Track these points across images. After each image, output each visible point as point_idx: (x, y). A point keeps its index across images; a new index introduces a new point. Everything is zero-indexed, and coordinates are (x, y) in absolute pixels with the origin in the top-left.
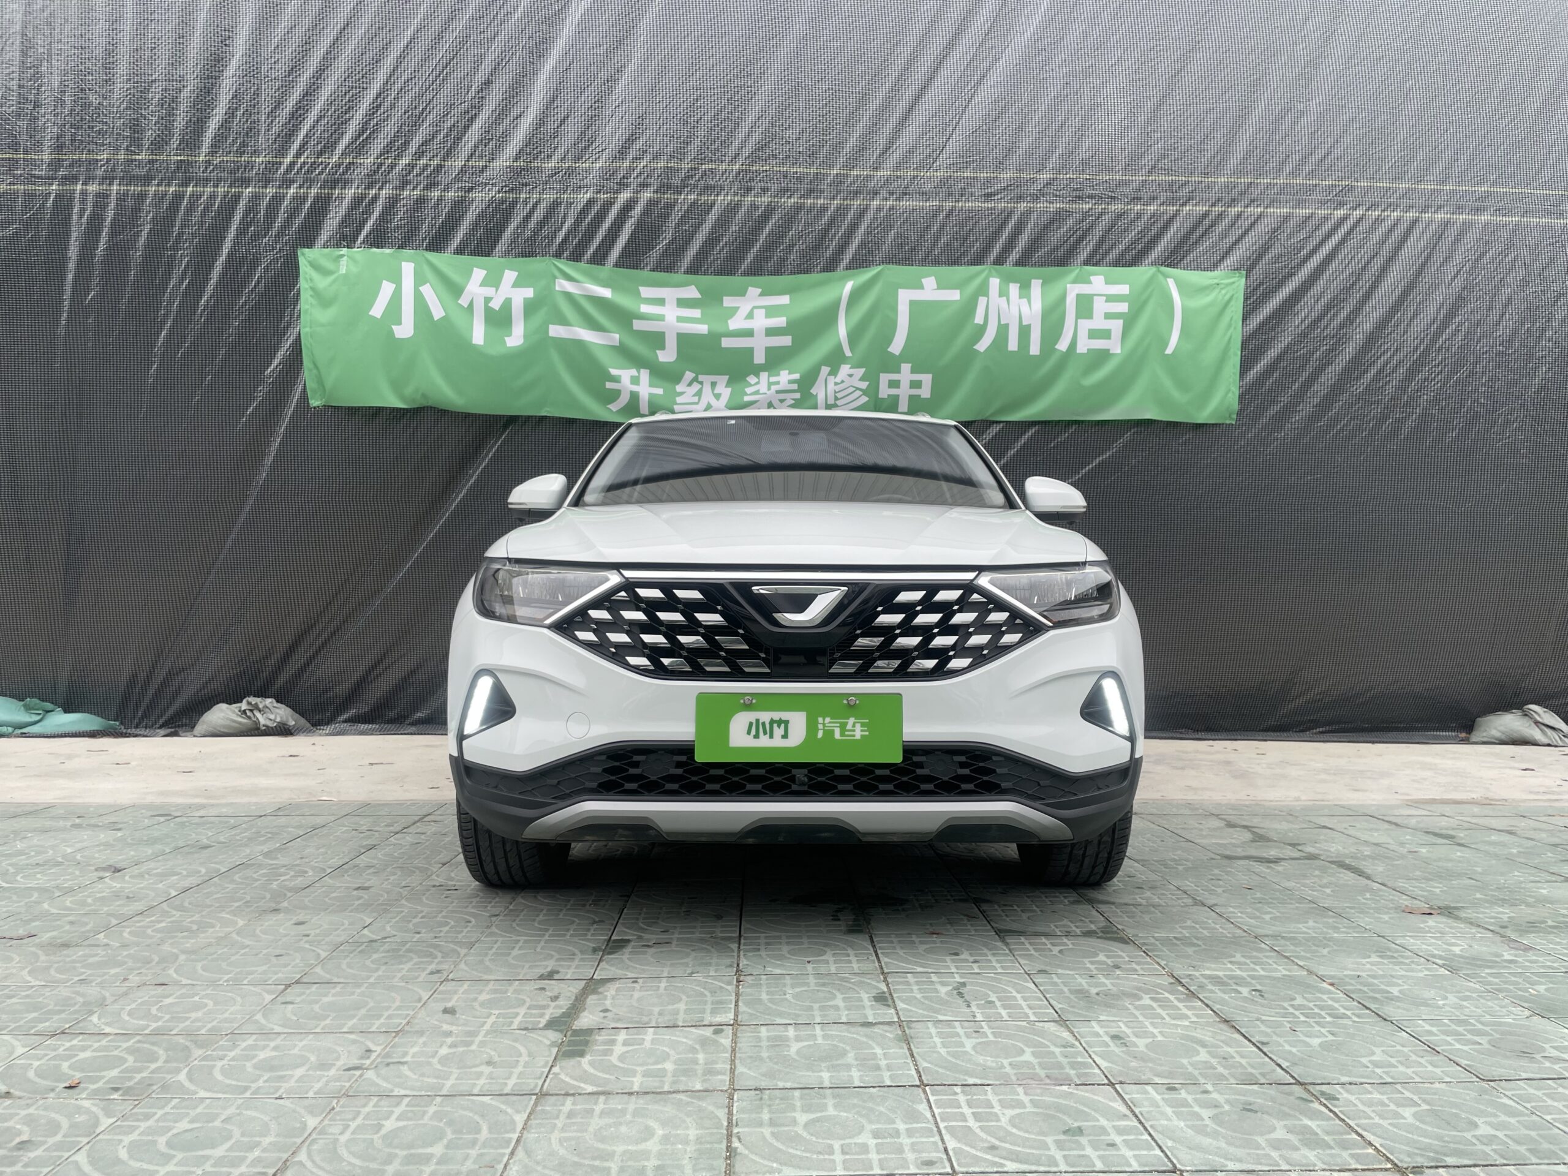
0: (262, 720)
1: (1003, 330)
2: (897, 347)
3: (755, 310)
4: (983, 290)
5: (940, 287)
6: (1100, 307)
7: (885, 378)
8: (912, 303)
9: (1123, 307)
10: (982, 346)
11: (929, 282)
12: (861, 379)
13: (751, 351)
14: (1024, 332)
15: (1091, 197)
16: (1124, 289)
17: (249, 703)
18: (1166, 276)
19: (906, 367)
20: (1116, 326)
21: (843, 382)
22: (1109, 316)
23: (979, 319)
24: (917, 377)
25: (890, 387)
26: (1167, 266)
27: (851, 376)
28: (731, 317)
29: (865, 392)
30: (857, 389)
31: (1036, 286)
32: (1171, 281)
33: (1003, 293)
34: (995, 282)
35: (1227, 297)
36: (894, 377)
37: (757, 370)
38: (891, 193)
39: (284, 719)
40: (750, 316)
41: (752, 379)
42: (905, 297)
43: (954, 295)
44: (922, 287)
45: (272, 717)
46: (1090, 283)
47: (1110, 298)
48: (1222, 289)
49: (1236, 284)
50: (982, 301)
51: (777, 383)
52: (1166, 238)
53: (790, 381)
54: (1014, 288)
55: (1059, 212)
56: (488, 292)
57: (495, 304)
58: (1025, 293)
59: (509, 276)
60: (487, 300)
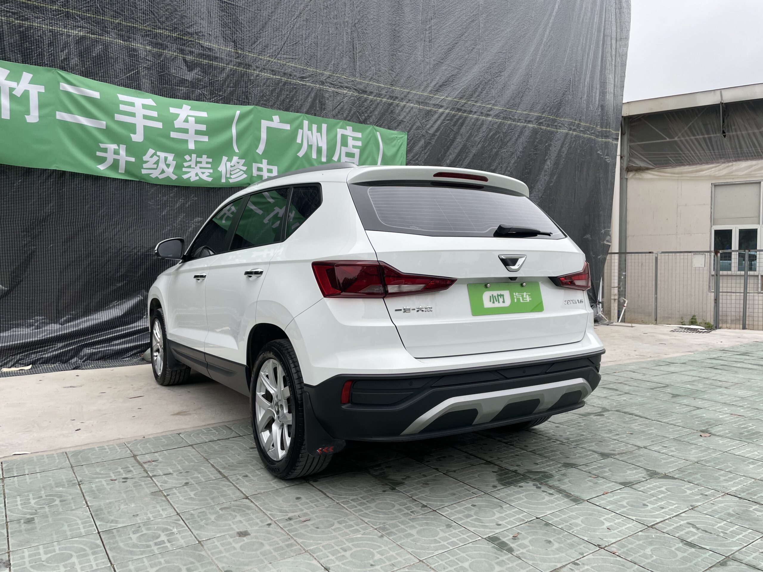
1: (310, 147)
2: (260, 150)
3: (189, 118)
4: (301, 126)
5: (281, 121)
6: (351, 142)
7: (255, 166)
8: (268, 128)
9: (359, 144)
10: (300, 154)
11: (276, 118)
12: (243, 166)
13: (187, 141)
14: (319, 150)
15: (347, 87)
16: (359, 135)
18: (376, 131)
19: (265, 161)
20: (357, 151)
22: (354, 147)
23: (299, 141)
24: (270, 167)
25: (258, 170)
26: (377, 126)
27: (238, 163)
28: (175, 120)
29: (245, 172)
30: (241, 170)
31: (324, 126)
32: (378, 133)
33: (310, 129)
34: (306, 123)
35: (400, 144)
36: (260, 165)
37: (190, 153)
38: (257, 67)
40: (186, 120)
41: (187, 157)
42: (265, 124)
43: (287, 127)
44: (273, 121)
46: (346, 129)
47: (355, 139)
48: (398, 139)
49: (404, 138)
50: (300, 131)
51: (200, 162)
52: (376, 113)
53: (207, 163)
54: (315, 127)
55: (333, 92)
56: (13, 84)
57: (18, 93)
58: (319, 130)
59: (27, 77)
60: (11, 89)
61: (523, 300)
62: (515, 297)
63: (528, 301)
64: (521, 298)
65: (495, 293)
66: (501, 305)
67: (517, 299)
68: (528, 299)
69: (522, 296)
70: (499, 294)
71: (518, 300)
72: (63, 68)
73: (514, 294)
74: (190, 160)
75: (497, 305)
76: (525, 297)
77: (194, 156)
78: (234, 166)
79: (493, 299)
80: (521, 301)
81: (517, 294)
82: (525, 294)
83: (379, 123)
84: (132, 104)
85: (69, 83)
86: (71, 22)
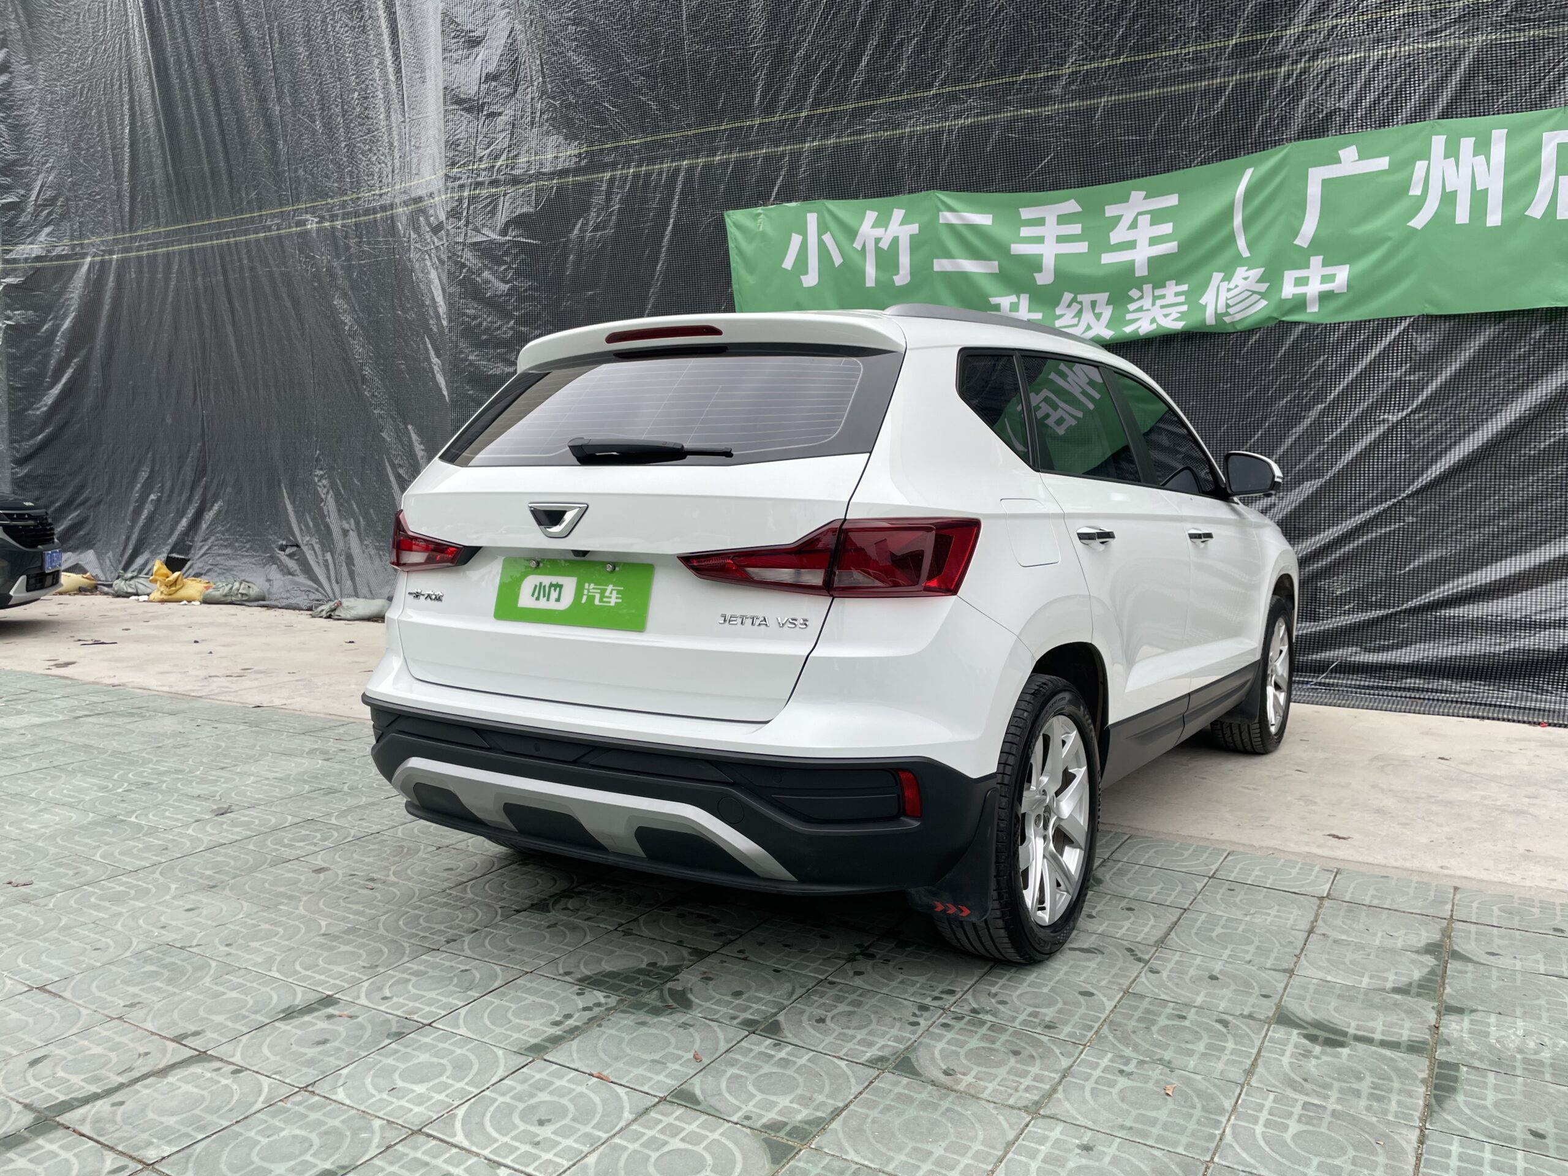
1: (1449, 198)
2: (1303, 239)
3: (1140, 218)
4: (1423, 152)
5: (1363, 156)
7: (1289, 276)
8: (1325, 182)
10: (1418, 222)
11: (1349, 153)
12: (1259, 281)
13: (1132, 263)
14: (1479, 199)
19: (1316, 260)
21: (1237, 286)
23: (1416, 191)
24: (1330, 270)
25: (1296, 285)
27: (1246, 279)
28: (1112, 230)
29: (1263, 295)
30: (1255, 293)
31: (1499, 136)
33: (1453, 151)
34: (1438, 143)
36: (1303, 272)
37: (1139, 284)
38: (1303, 53)
40: (1134, 225)
41: (1134, 293)
42: (1317, 176)
43: (1382, 163)
44: (1338, 161)
50: (1420, 166)
51: (1163, 296)
53: (1177, 294)
54: (1467, 144)
56: (881, 232)
57: (886, 244)
58: (1483, 147)
60: (877, 241)
61: (601, 600)
62: (586, 592)
63: (613, 604)
64: (598, 596)
65: (547, 580)
66: (552, 605)
67: (589, 597)
68: (613, 600)
69: (603, 592)
70: (554, 582)
71: (591, 598)
72: (944, 187)
73: (586, 585)
74: (1141, 297)
75: (542, 604)
76: (607, 594)
77: (1148, 288)
79: (540, 591)
80: (597, 602)
81: (592, 585)
82: (611, 587)
84: (1040, 222)
85: (951, 209)
86: (956, 107)
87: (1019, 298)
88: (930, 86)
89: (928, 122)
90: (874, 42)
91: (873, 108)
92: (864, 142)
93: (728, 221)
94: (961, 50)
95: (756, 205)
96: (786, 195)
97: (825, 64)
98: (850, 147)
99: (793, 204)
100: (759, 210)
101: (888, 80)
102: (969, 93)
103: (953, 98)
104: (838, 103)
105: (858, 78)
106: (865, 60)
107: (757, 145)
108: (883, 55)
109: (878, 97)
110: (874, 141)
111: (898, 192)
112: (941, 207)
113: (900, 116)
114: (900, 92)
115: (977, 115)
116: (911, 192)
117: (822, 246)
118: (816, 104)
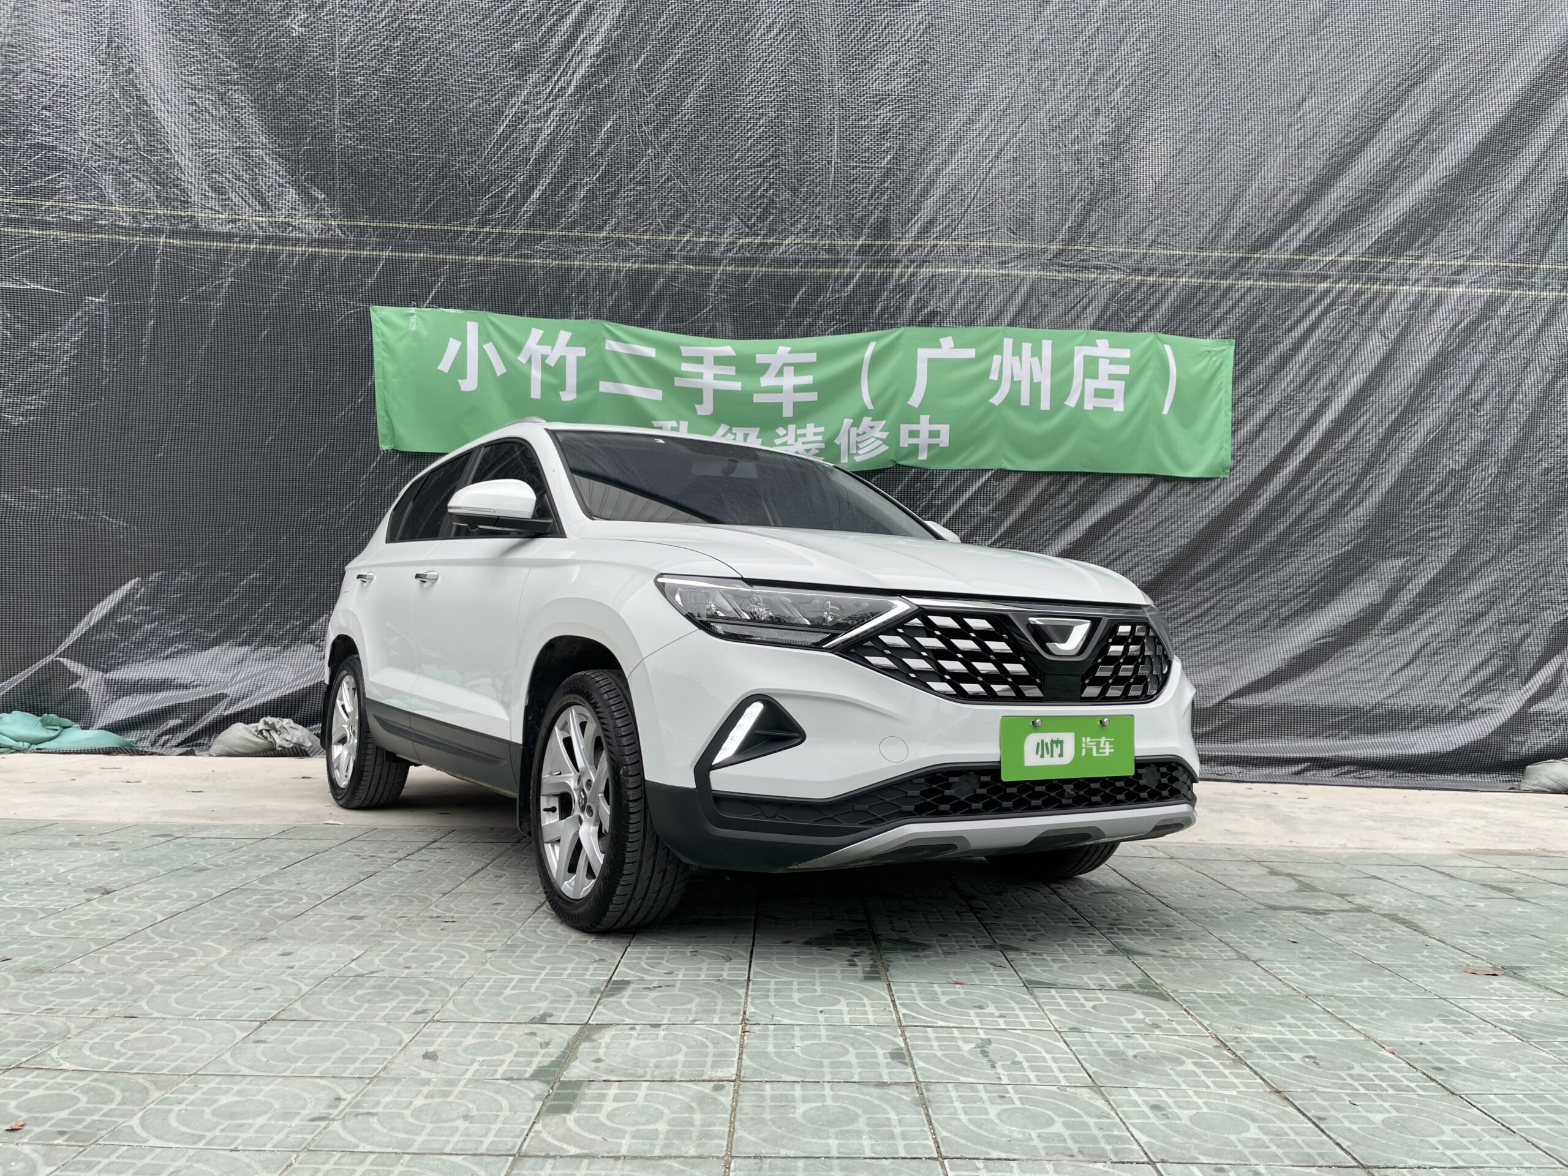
0: (278, 740)
1: (1016, 385)
2: (915, 400)
3: (785, 368)
4: (998, 349)
5: (957, 346)
6: (1104, 368)
7: (905, 428)
8: (930, 361)
9: (1125, 370)
10: (997, 400)
11: (947, 342)
12: (882, 430)
13: (780, 405)
14: (1035, 388)
16: (1126, 354)
17: (266, 723)
18: (1163, 342)
19: (925, 419)
20: (1119, 386)
22: (1112, 377)
23: (994, 377)
24: (935, 427)
25: (910, 436)
26: (1164, 333)
27: (872, 428)
28: (763, 375)
29: (885, 442)
30: (879, 439)
31: (1047, 346)
32: (1168, 347)
33: (1017, 352)
34: (1008, 343)
35: (1218, 363)
36: (914, 427)
37: (785, 423)
38: (912, 261)
39: (301, 740)
40: (780, 373)
41: (781, 428)
42: (924, 354)
43: (971, 353)
44: (940, 346)
45: (289, 738)
46: (1096, 346)
47: (1113, 361)
48: (1213, 355)
49: (1226, 351)
50: (996, 358)
51: (804, 435)
52: (1164, 307)
53: (816, 434)
54: (1027, 347)
55: (1066, 281)
56: (545, 349)
57: (551, 362)
58: (1036, 352)
59: (564, 336)
60: (544, 357)
72: (611, 319)
74: (786, 435)
77: (791, 427)
78: (864, 433)
83: (1172, 326)
84: (699, 360)
85: (617, 339)
86: (623, 251)
87: (678, 423)
88: (600, 228)
89: (597, 259)
90: (546, 181)
91: (542, 237)
92: (532, 266)
93: (373, 315)
94: (630, 205)
95: (408, 305)
96: (444, 301)
97: (494, 190)
98: (515, 268)
99: (452, 311)
100: (413, 310)
101: (558, 217)
102: (638, 243)
103: (620, 243)
104: (508, 225)
105: (529, 208)
106: (536, 194)
107: (415, 249)
108: (554, 193)
109: (548, 228)
110: (543, 267)
111: (564, 316)
112: (606, 334)
113: (569, 249)
114: (571, 229)
115: (644, 262)
116: (578, 318)
117: (483, 355)
118: (483, 223)
